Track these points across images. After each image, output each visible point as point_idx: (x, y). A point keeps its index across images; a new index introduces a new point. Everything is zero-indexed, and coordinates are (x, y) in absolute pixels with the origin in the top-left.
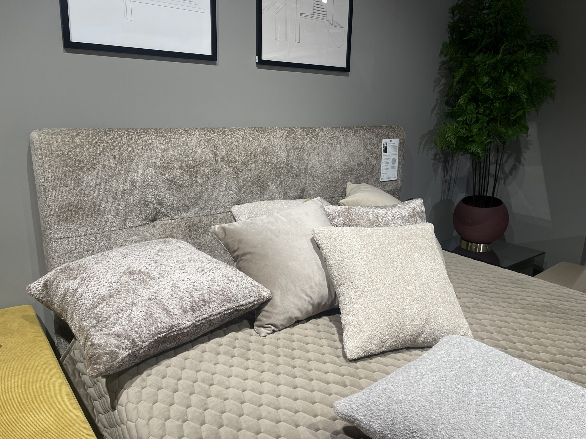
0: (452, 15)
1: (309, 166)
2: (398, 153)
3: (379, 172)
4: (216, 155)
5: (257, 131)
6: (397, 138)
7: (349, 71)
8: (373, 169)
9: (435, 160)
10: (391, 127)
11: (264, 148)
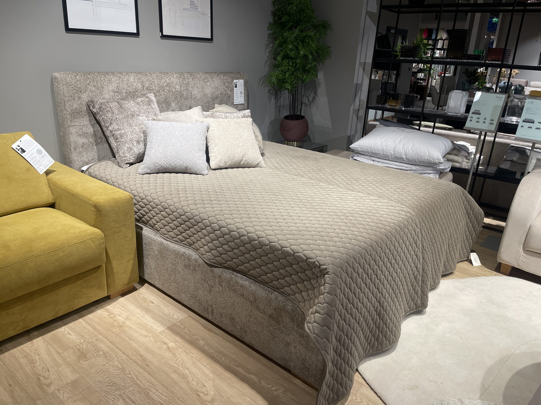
0: (273, 6)
1: (193, 94)
2: (243, 88)
3: (233, 99)
4: (143, 86)
5: (163, 74)
6: (243, 79)
7: (213, 40)
8: (229, 97)
9: (269, 94)
10: (239, 73)
11: (168, 83)
